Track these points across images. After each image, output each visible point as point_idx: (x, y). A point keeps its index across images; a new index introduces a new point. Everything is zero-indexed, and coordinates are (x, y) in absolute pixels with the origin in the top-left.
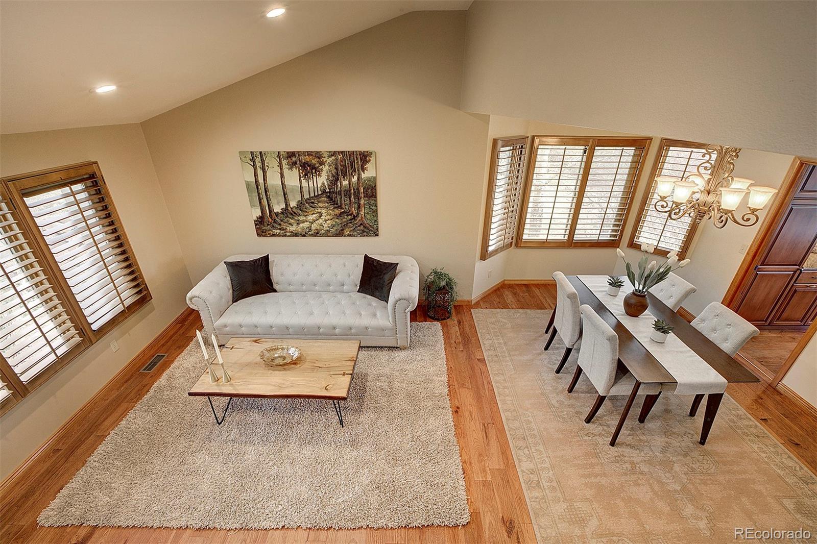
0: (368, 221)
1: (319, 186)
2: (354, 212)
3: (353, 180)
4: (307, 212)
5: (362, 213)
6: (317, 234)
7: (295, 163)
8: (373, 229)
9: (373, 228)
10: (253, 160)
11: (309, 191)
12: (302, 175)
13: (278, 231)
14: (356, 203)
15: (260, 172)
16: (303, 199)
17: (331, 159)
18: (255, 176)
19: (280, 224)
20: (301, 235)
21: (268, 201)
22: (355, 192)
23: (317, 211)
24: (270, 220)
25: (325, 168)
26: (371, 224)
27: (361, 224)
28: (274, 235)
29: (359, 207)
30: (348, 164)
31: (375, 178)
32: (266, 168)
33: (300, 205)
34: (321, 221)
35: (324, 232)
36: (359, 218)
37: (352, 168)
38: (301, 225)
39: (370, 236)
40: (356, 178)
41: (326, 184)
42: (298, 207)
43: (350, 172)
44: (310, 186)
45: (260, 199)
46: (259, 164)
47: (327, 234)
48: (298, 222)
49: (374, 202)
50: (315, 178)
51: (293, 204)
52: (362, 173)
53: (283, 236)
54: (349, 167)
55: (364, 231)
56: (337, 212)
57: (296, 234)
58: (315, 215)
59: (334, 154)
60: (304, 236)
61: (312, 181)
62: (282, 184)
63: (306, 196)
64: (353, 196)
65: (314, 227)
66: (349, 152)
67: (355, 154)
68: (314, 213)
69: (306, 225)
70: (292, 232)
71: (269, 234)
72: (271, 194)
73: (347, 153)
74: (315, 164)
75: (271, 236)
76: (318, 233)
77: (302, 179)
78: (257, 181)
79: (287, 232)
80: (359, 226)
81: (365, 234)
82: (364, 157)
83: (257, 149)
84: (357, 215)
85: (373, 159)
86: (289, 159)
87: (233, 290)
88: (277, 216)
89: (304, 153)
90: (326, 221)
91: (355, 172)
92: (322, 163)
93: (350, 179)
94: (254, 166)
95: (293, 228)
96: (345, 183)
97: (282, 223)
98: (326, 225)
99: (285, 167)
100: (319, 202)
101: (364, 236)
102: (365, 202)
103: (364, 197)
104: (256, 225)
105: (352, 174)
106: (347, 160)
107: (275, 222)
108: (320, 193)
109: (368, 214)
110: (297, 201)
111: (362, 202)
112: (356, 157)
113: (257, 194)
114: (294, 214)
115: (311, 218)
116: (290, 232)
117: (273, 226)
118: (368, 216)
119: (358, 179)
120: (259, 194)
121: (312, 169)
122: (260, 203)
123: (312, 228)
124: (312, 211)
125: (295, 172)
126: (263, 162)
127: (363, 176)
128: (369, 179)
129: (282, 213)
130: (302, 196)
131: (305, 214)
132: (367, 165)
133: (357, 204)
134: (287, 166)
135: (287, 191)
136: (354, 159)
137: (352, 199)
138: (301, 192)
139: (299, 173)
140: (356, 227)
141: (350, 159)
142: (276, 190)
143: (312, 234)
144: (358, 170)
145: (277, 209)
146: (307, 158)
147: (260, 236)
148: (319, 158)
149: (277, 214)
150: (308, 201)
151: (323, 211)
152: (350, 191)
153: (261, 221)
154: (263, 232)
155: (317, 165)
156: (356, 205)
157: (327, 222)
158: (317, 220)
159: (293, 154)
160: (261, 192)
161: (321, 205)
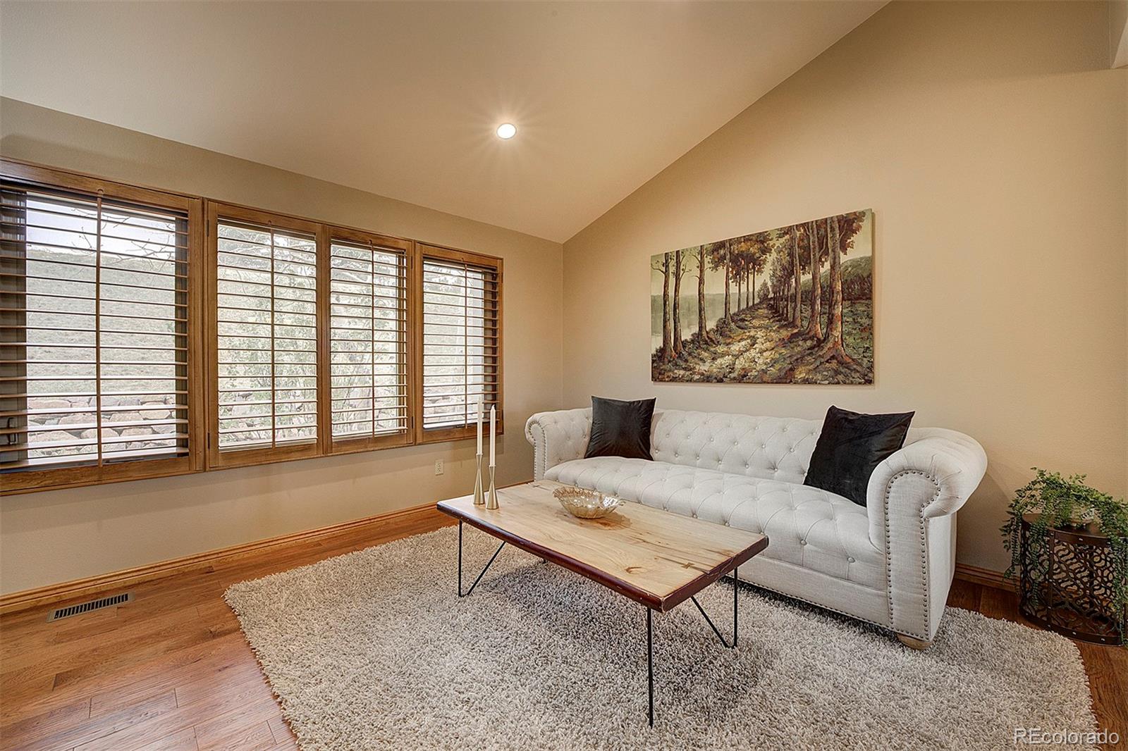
0: (849, 351)
1: (756, 290)
2: (820, 331)
3: (822, 270)
4: (730, 337)
5: (837, 333)
6: (742, 378)
7: (724, 257)
8: (859, 368)
9: (860, 365)
10: (666, 265)
11: (739, 299)
12: (731, 275)
13: (682, 372)
14: (825, 313)
15: (672, 280)
16: (727, 316)
17: (782, 240)
18: (665, 287)
19: (686, 361)
20: (716, 378)
21: (675, 323)
22: (823, 293)
23: (748, 334)
24: (674, 353)
25: (771, 258)
26: (855, 357)
27: (833, 357)
28: (674, 380)
29: (831, 322)
30: (814, 242)
31: (870, 261)
32: (682, 272)
33: (722, 328)
34: (753, 353)
35: (756, 374)
36: (830, 345)
37: (821, 248)
38: (719, 361)
39: (852, 383)
40: (827, 266)
41: (769, 284)
42: (717, 331)
43: (818, 256)
44: (742, 291)
45: (665, 321)
46: (672, 269)
47: (762, 379)
48: (713, 355)
49: (863, 309)
50: (751, 277)
51: (711, 325)
52: (842, 254)
53: (687, 381)
54: (814, 248)
55: (837, 372)
56: (785, 333)
57: (708, 377)
58: (743, 343)
59: (788, 231)
60: (720, 381)
61: (746, 283)
62: (699, 294)
63: (734, 309)
64: (818, 302)
65: (740, 364)
66: (816, 221)
67: (828, 222)
68: (742, 339)
69: (727, 360)
70: (703, 374)
71: (668, 377)
72: (680, 311)
73: (814, 224)
74: (755, 253)
75: (670, 381)
76: (745, 376)
77: (730, 281)
78: (665, 295)
79: (694, 373)
80: (827, 362)
81: (841, 377)
82: (848, 225)
83: (671, 249)
84: (825, 338)
85: (866, 225)
86: (715, 253)
87: (591, 438)
88: (684, 347)
89: (738, 240)
90: (761, 353)
91: (827, 254)
92: (765, 251)
93: (815, 269)
94: (666, 273)
95: (704, 368)
96: (806, 278)
97: (690, 358)
98: (761, 361)
99: (707, 265)
100: (753, 318)
101: (838, 383)
102: (845, 311)
103: (843, 299)
104: (653, 362)
105: (820, 259)
106: (813, 235)
107: (679, 357)
108: (757, 301)
109: (849, 334)
110: (718, 319)
111: (838, 310)
112: (831, 227)
113: (663, 314)
114: (710, 342)
115: (736, 348)
116: (699, 374)
117: (676, 364)
118: (850, 340)
119: (833, 267)
120: (665, 313)
121: (748, 264)
122: (665, 327)
123: (736, 366)
124: (739, 336)
125: (722, 271)
126: (678, 263)
127: (844, 258)
128: (856, 264)
129: (693, 341)
130: (727, 310)
131: (728, 341)
132: (855, 238)
133: (825, 316)
134: (711, 265)
135: (706, 304)
136: (826, 231)
137: (818, 307)
138: (726, 304)
139: (727, 273)
140: (821, 363)
141: (818, 233)
142: (689, 305)
143: (735, 378)
144: (833, 251)
145: (686, 335)
146: (743, 247)
147: (656, 380)
148: (762, 242)
149: (684, 344)
150: (735, 318)
151: (760, 334)
152: (815, 291)
153: (661, 357)
154: (660, 374)
155: (758, 255)
156: (825, 319)
157: (764, 354)
158: (747, 351)
159: (721, 245)
160: (667, 310)
161: (756, 322)
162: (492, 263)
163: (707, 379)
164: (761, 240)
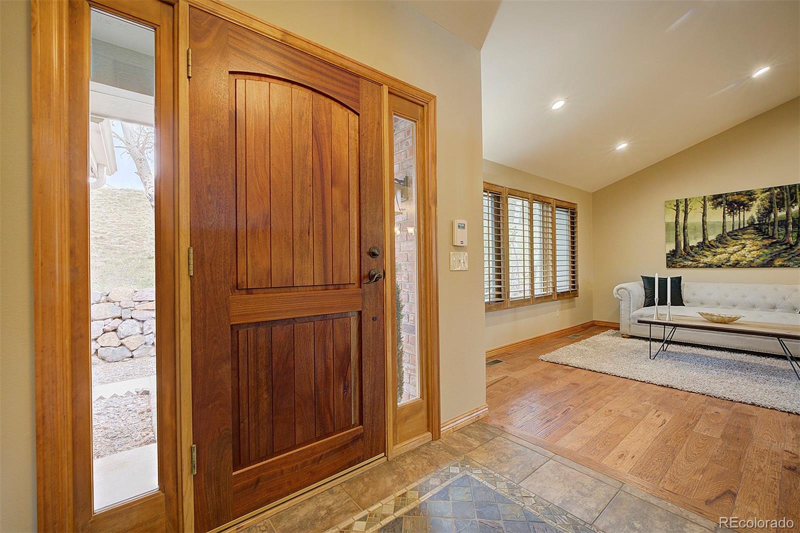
1: (745, 219)
2: (792, 241)
3: (793, 210)
4: (727, 244)
6: (736, 265)
7: (722, 203)
10: (677, 206)
11: (733, 225)
12: (726, 212)
13: (690, 263)
14: (795, 231)
15: (682, 215)
16: (725, 233)
17: (765, 195)
18: (676, 218)
19: (693, 257)
20: (716, 265)
21: (684, 236)
22: (794, 221)
23: (740, 242)
24: (683, 253)
25: (756, 203)
28: (684, 267)
29: (799, 236)
30: (787, 196)
32: (689, 210)
33: (721, 240)
34: (743, 252)
35: (746, 263)
37: (792, 199)
38: (718, 256)
40: (797, 208)
41: (755, 217)
42: (717, 241)
44: (735, 220)
45: (677, 236)
46: (682, 208)
47: (750, 265)
48: (714, 254)
50: (742, 213)
51: (712, 237)
53: (694, 267)
54: (787, 199)
56: (767, 242)
57: (710, 265)
58: (737, 247)
59: (769, 190)
60: (720, 267)
61: (738, 216)
62: (703, 221)
63: (729, 229)
64: (791, 226)
65: (734, 258)
66: (789, 185)
67: (797, 186)
68: (736, 245)
69: (725, 256)
70: (706, 263)
71: (679, 265)
72: (688, 231)
73: (787, 187)
74: (744, 201)
75: (681, 267)
76: (737, 264)
77: (726, 215)
78: (677, 222)
79: (700, 263)
83: (682, 197)
86: (715, 200)
87: (646, 297)
88: (691, 249)
89: (732, 194)
90: (750, 252)
91: (796, 202)
92: (752, 200)
93: (788, 209)
94: (677, 211)
95: (707, 260)
96: (782, 214)
97: (695, 255)
98: (750, 256)
99: (709, 207)
100: (744, 234)
104: (667, 257)
105: (791, 204)
106: (787, 193)
107: (688, 255)
108: (746, 225)
110: (717, 234)
113: (675, 232)
114: (711, 246)
115: (730, 249)
116: (703, 263)
117: (685, 259)
121: (739, 206)
122: (676, 239)
123: (731, 259)
124: (733, 243)
125: (720, 210)
126: (686, 206)
129: (698, 246)
130: (724, 230)
131: (725, 246)
134: (712, 206)
135: (707, 227)
136: (796, 191)
137: (790, 229)
138: (723, 227)
139: (724, 212)
140: (793, 257)
141: (790, 192)
142: (695, 227)
143: (730, 265)
145: (693, 242)
146: (736, 197)
147: (670, 267)
148: (749, 195)
149: (692, 248)
150: (731, 234)
151: (748, 242)
152: (788, 221)
153: (674, 254)
154: (673, 264)
155: (747, 202)
157: (752, 252)
158: (739, 251)
159: (720, 196)
160: (679, 230)
161: (746, 236)
162: (573, 206)
163: (710, 266)
164: (750, 195)
